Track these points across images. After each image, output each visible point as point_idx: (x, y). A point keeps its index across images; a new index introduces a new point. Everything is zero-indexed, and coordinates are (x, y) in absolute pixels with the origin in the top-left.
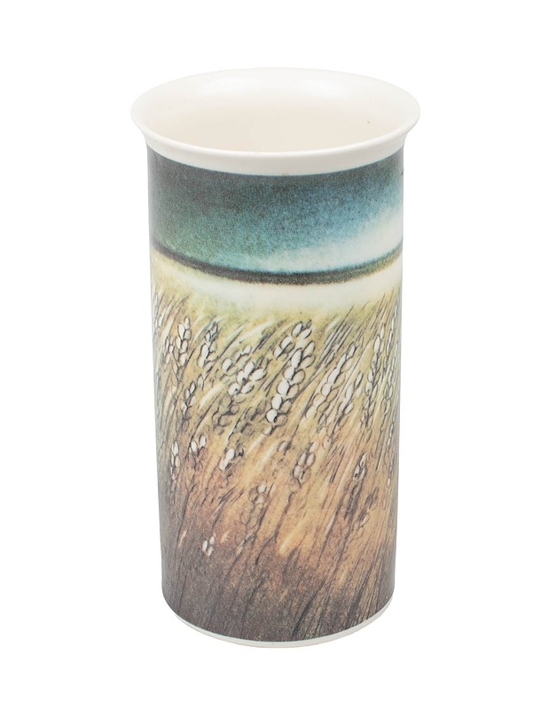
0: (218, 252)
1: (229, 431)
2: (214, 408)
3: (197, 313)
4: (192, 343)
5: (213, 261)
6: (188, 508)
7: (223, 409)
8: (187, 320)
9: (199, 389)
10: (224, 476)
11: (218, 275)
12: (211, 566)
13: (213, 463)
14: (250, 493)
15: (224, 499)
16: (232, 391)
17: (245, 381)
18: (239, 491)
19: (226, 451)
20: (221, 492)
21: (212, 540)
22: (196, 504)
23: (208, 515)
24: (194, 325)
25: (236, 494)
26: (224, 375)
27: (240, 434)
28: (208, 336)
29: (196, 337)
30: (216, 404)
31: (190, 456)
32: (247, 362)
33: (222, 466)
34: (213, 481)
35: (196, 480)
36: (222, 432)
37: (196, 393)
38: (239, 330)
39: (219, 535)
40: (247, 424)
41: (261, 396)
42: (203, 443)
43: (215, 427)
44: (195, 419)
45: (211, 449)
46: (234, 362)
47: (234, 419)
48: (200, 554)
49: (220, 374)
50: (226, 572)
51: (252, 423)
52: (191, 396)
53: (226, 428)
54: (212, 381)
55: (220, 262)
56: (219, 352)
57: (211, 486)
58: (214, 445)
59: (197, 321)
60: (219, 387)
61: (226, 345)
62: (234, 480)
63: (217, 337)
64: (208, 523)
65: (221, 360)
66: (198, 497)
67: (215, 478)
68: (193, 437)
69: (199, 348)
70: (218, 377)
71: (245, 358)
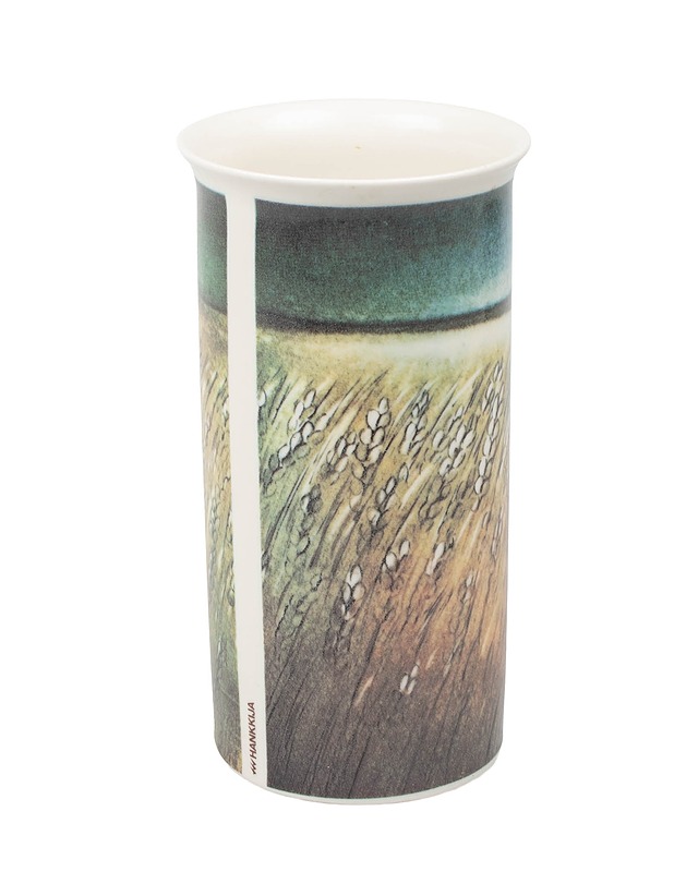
0: (431, 302)
1: (438, 522)
2: (422, 499)
3: (400, 388)
4: (391, 429)
5: (424, 316)
6: (378, 645)
7: (432, 497)
8: (384, 402)
9: (400, 484)
10: (431, 581)
11: (429, 331)
12: (412, 706)
13: (418, 571)
14: (459, 591)
15: (431, 611)
16: (443, 470)
17: (457, 451)
18: (448, 593)
19: (435, 549)
20: (428, 604)
21: (415, 672)
22: (391, 635)
23: (410, 639)
24: (394, 405)
25: (445, 598)
26: (435, 453)
27: (450, 521)
28: (415, 412)
29: (397, 420)
30: (424, 493)
31: (384, 575)
32: (459, 427)
33: (429, 571)
34: (417, 595)
35: (393, 602)
36: (431, 526)
37: (396, 490)
38: (451, 392)
39: (424, 661)
40: (459, 505)
41: (470, 466)
42: (405, 549)
43: (422, 524)
44: (394, 523)
45: (416, 554)
46: (446, 432)
47: (444, 504)
48: (397, 697)
49: (430, 453)
50: (430, 706)
51: (462, 501)
52: (388, 497)
53: (435, 520)
54: (420, 467)
55: (434, 313)
56: (428, 428)
57: (415, 601)
58: (420, 548)
59: (399, 399)
60: (428, 470)
61: (437, 414)
62: (443, 581)
63: (427, 408)
64: (409, 652)
65: (431, 436)
66: (395, 624)
67: (421, 588)
68: (389, 549)
69: (403, 430)
70: (428, 457)
71: (457, 424)
